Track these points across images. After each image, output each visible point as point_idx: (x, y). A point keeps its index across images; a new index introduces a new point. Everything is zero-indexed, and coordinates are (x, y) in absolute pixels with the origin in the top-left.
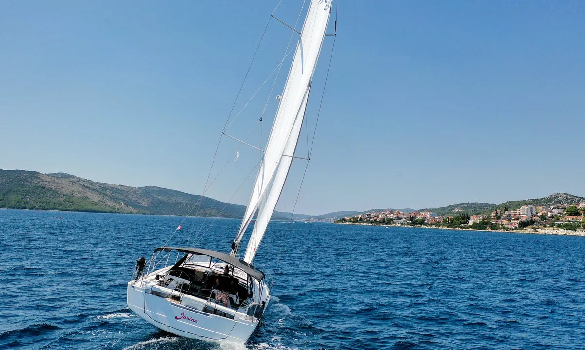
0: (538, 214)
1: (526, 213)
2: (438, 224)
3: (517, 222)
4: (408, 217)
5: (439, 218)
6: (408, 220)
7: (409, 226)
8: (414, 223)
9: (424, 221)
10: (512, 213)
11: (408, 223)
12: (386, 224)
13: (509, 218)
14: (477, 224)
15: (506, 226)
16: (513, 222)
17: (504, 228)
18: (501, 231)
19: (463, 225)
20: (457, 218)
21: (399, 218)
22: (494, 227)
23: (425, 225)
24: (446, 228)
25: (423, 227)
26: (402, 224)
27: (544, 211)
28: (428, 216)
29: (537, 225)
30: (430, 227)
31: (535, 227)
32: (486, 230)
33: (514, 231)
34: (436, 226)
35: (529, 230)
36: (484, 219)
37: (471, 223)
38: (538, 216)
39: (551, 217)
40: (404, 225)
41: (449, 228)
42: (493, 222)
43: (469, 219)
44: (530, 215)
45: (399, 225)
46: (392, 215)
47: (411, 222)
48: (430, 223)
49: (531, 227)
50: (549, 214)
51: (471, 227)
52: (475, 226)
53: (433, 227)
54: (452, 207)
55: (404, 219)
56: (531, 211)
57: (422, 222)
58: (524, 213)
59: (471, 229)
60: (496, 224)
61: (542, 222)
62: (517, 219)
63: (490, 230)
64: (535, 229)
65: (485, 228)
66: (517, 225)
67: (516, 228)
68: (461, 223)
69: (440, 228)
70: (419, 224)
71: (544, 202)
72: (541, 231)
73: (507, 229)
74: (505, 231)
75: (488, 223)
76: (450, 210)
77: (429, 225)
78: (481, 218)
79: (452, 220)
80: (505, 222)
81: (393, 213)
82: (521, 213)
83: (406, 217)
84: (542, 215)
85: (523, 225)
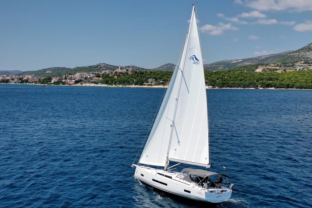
0: (84, 77)
1: (78, 76)
2: (36, 82)
3: (74, 81)
4: (18, 79)
5: (36, 79)
6: (19, 80)
7: (19, 84)
8: (22, 82)
9: (28, 80)
10: (73, 76)
11: (18, 82)
12: (5, 83)
13: (71, 79)
14: (56, 82)
15: (69, 83)
16: (72, 81)
17: (68, 84)
18: (67, 85)
19: (48, 83)
20: (46, 79)
21: (13, 79)
22: (64, 83)
23: (29, 82)
24: (40, 84)
25: (27, 84)
26: (15, 83)
27: (87, 75)
28: (30, 77)
29: (82, 82)
30: (31, 84)
31: (82, 83)
32: (60, 85)
33: (73, 85)
34: (35, 83)
35: (79, 85)
36: (59, 79)
37: (53, 82)
38: (84, 78)
39: (89, 78)
40: (17, 83)
41: (42, 84)
42: (63, 81)
43: (52, 79)
44: (80, 77)
45: (14, 83)
46: (8, 77)
47: (20, 81)
48: (31, 82)
49: (80, 83)
50: (89, 77)
51: (52, 83)
52: (55, 83)
53: (33, 84)
54: (45, 70)
55: (16, 80)
56: (81, 75)
57: (27, 81)
58: (77, 76)
59: (53, 85)
60: (65, 82)
61: (85, 80)
62: (74, 79)
63: (62, 85)
64: (82, 84)
65: (59, 84)
66: (74, 82)
67: (73, 84)
68: (47, 82)
69: (37, 84)
70: (25, 82)
71: (94, 67)
72: (84, 85)
73: (70, 84)
74: (69, 85)
75: (61, 82)
76: (44, 72)
77: (31, 83)
78: (58, 79)
79: (43, 80)
80: (69, 81)
81: (9, 76)
82: (76, 76)
83: (17, 78)
84: (85, 77)
85: (77, 82)
